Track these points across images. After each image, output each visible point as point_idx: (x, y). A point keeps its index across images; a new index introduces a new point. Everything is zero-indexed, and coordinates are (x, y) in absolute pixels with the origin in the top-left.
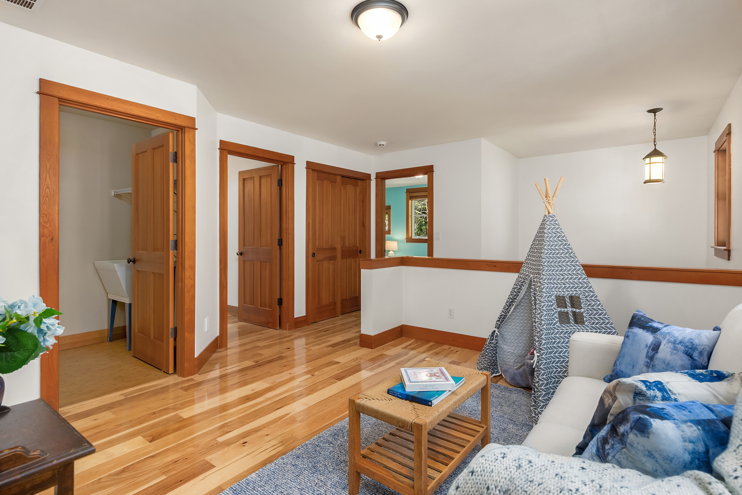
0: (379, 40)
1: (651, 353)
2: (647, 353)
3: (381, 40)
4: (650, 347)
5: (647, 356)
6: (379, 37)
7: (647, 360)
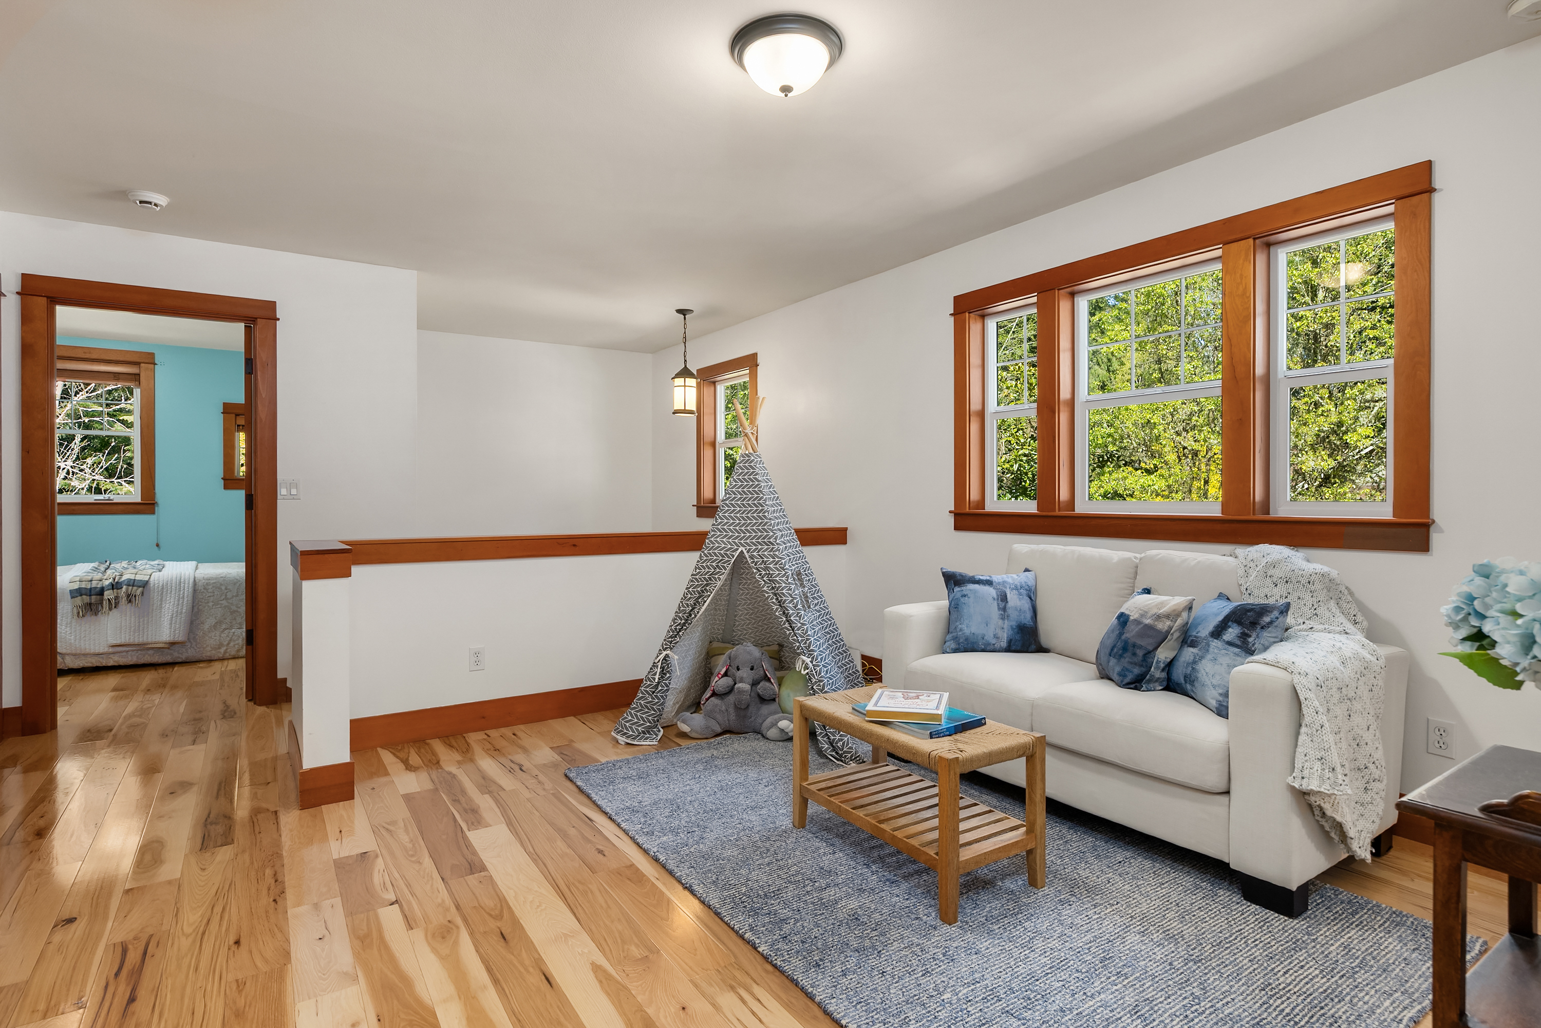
0: (786, 96)
1: (1002, 605)
2: (998, 605)
3: (789, 95)
4: (998, 599)
5: (999, 609)
6: (786, 90)
7: (1001, 612)
